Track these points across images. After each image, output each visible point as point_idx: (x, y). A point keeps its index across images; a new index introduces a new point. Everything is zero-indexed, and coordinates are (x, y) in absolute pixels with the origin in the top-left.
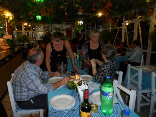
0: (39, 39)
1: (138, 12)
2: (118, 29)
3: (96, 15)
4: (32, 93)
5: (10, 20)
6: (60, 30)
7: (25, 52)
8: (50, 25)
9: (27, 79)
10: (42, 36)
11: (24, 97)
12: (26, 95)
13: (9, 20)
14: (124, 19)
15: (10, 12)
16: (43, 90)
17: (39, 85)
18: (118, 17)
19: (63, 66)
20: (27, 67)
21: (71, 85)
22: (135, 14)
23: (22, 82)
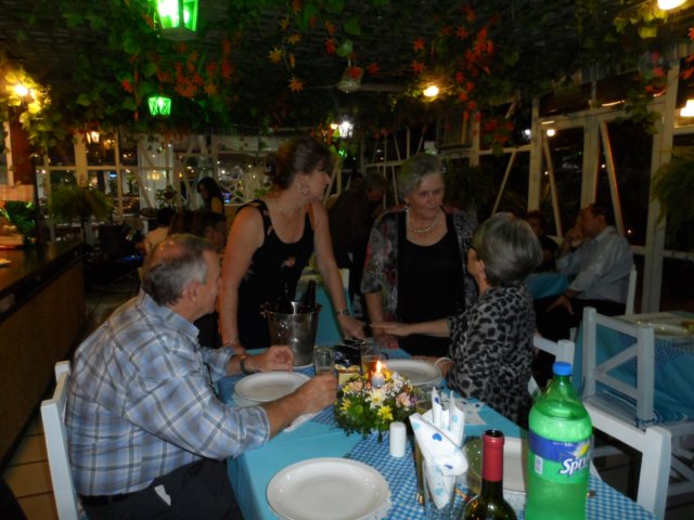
0: (155, 204)
1: (599, 82)
2: (509, 154)
3: (414, 95)
4: (164, 456)
5: (31, 115)
6: (244, 162)
7: (90, 260)
8: (201, 139)
9: (146, 383)
10: (169, 187)
11: (123, 475)
12: (138, 465)
13: (23, 115)
14: (535, 112)
15: (30, 80)
16: (220, 437)
17: (206, 415)
18: (508, 106)
19: (299, 320)
20: (147, 327)
21: (351, 409)
22: (586, 88)
23: (123, 397)
